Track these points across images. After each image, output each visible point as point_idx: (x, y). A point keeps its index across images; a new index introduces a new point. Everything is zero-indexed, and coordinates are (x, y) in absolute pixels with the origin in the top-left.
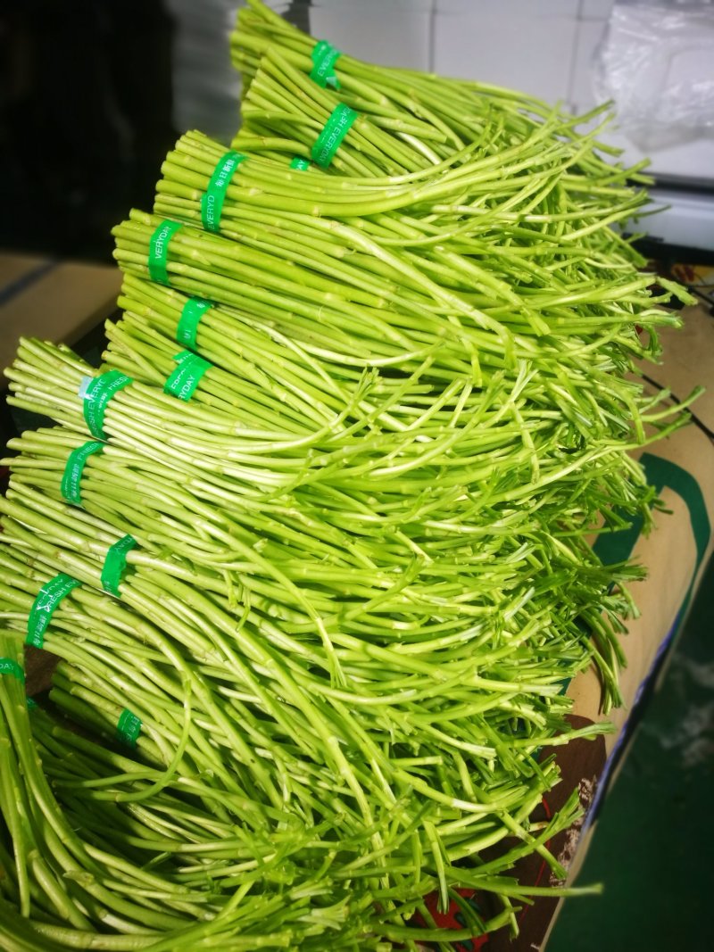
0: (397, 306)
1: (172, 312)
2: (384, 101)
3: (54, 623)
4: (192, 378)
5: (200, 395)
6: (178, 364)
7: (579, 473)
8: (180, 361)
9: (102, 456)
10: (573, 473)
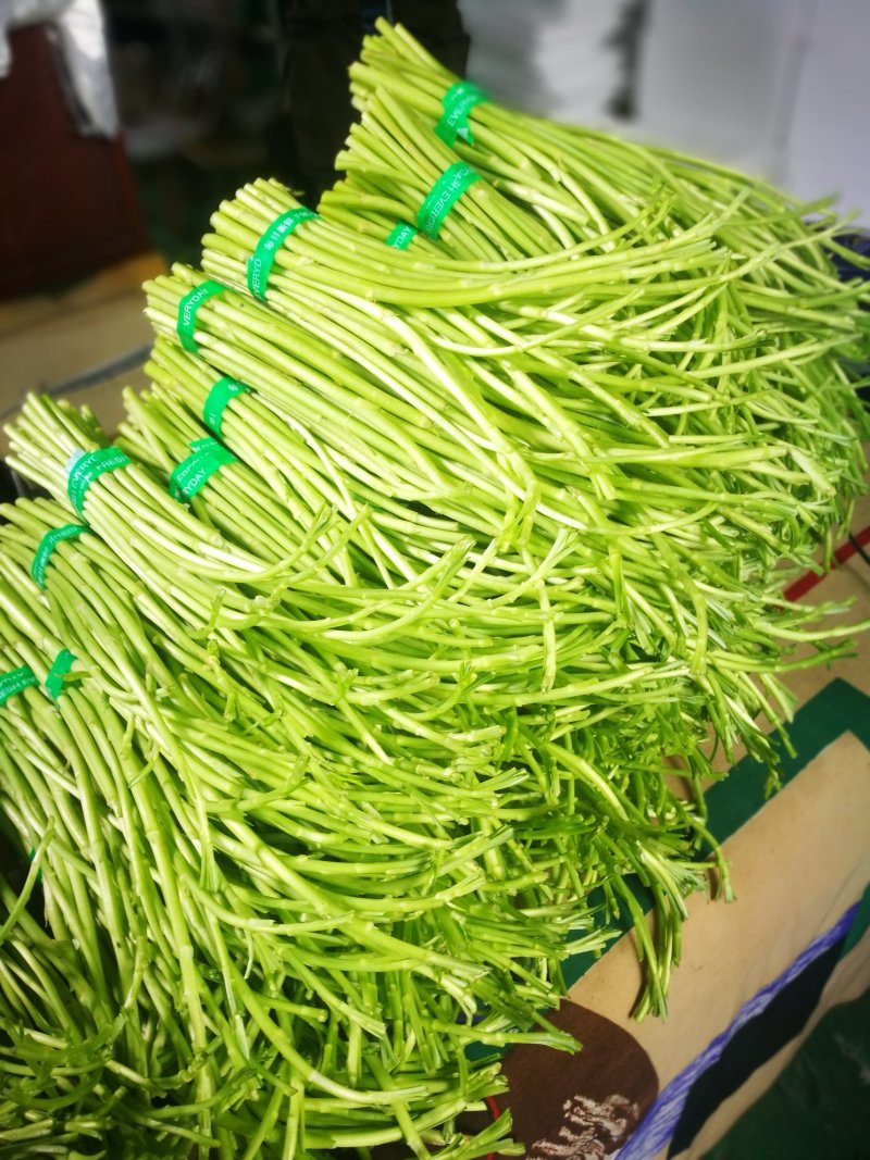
1: (201, 392)
4: (202, 471)
6: (192, 452)
7: (626, 692)
8: (195, 450)
9: (76, 545)
10: (616, 690)
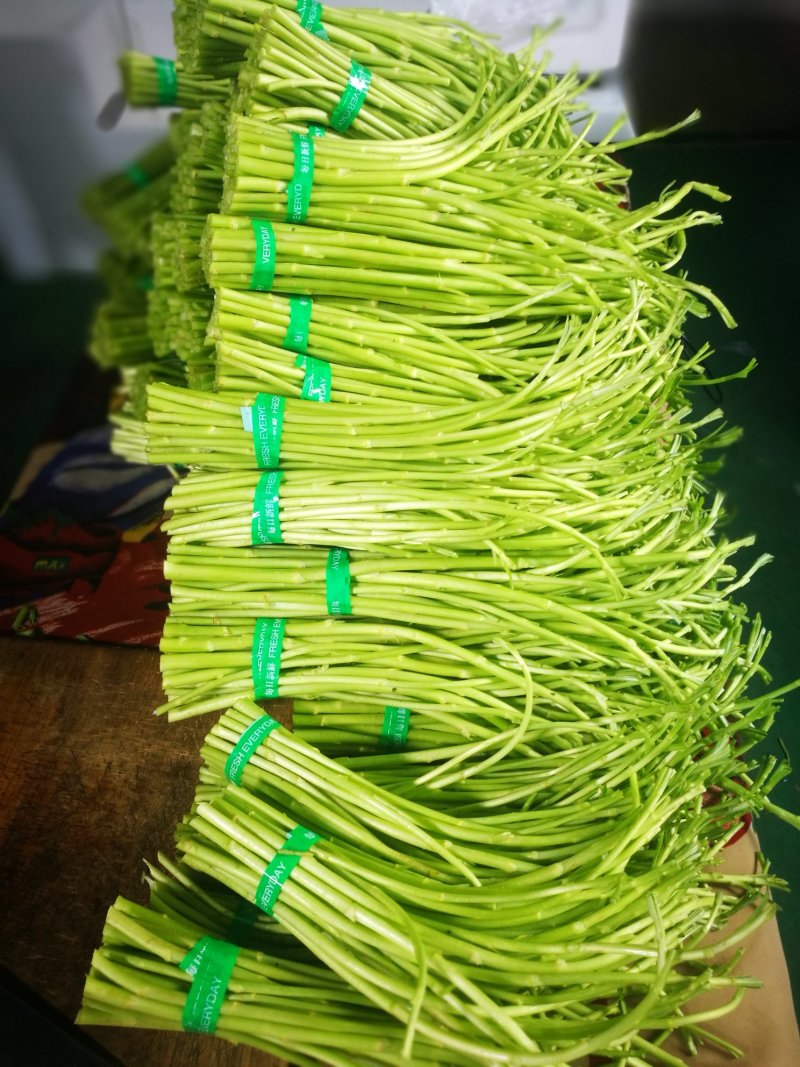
0: (502, 255)
1: (280, 318)
2: (373, 49)
3: (285, 665)
4: (323, 380)
5: (337, 395)
9: (287, 483)
